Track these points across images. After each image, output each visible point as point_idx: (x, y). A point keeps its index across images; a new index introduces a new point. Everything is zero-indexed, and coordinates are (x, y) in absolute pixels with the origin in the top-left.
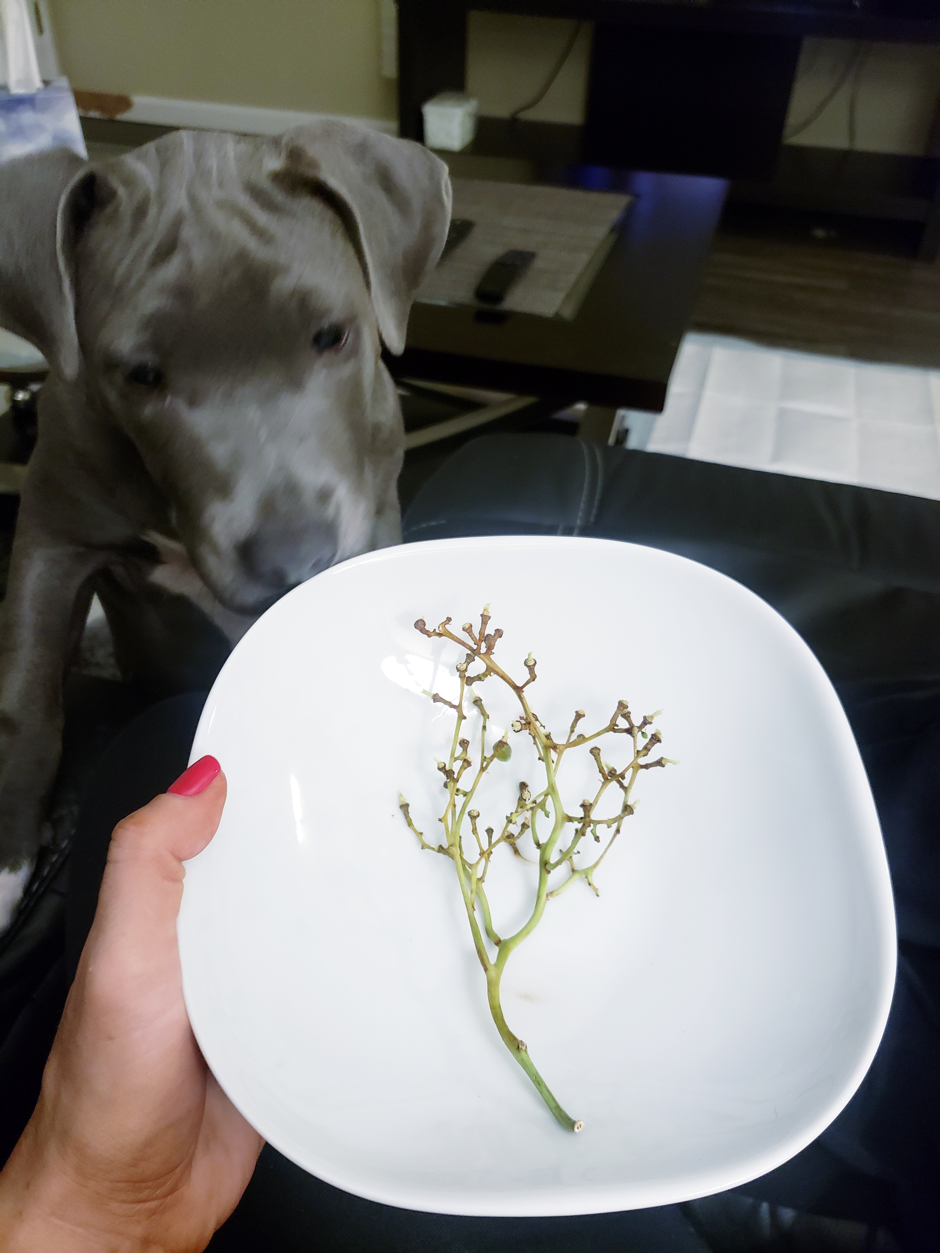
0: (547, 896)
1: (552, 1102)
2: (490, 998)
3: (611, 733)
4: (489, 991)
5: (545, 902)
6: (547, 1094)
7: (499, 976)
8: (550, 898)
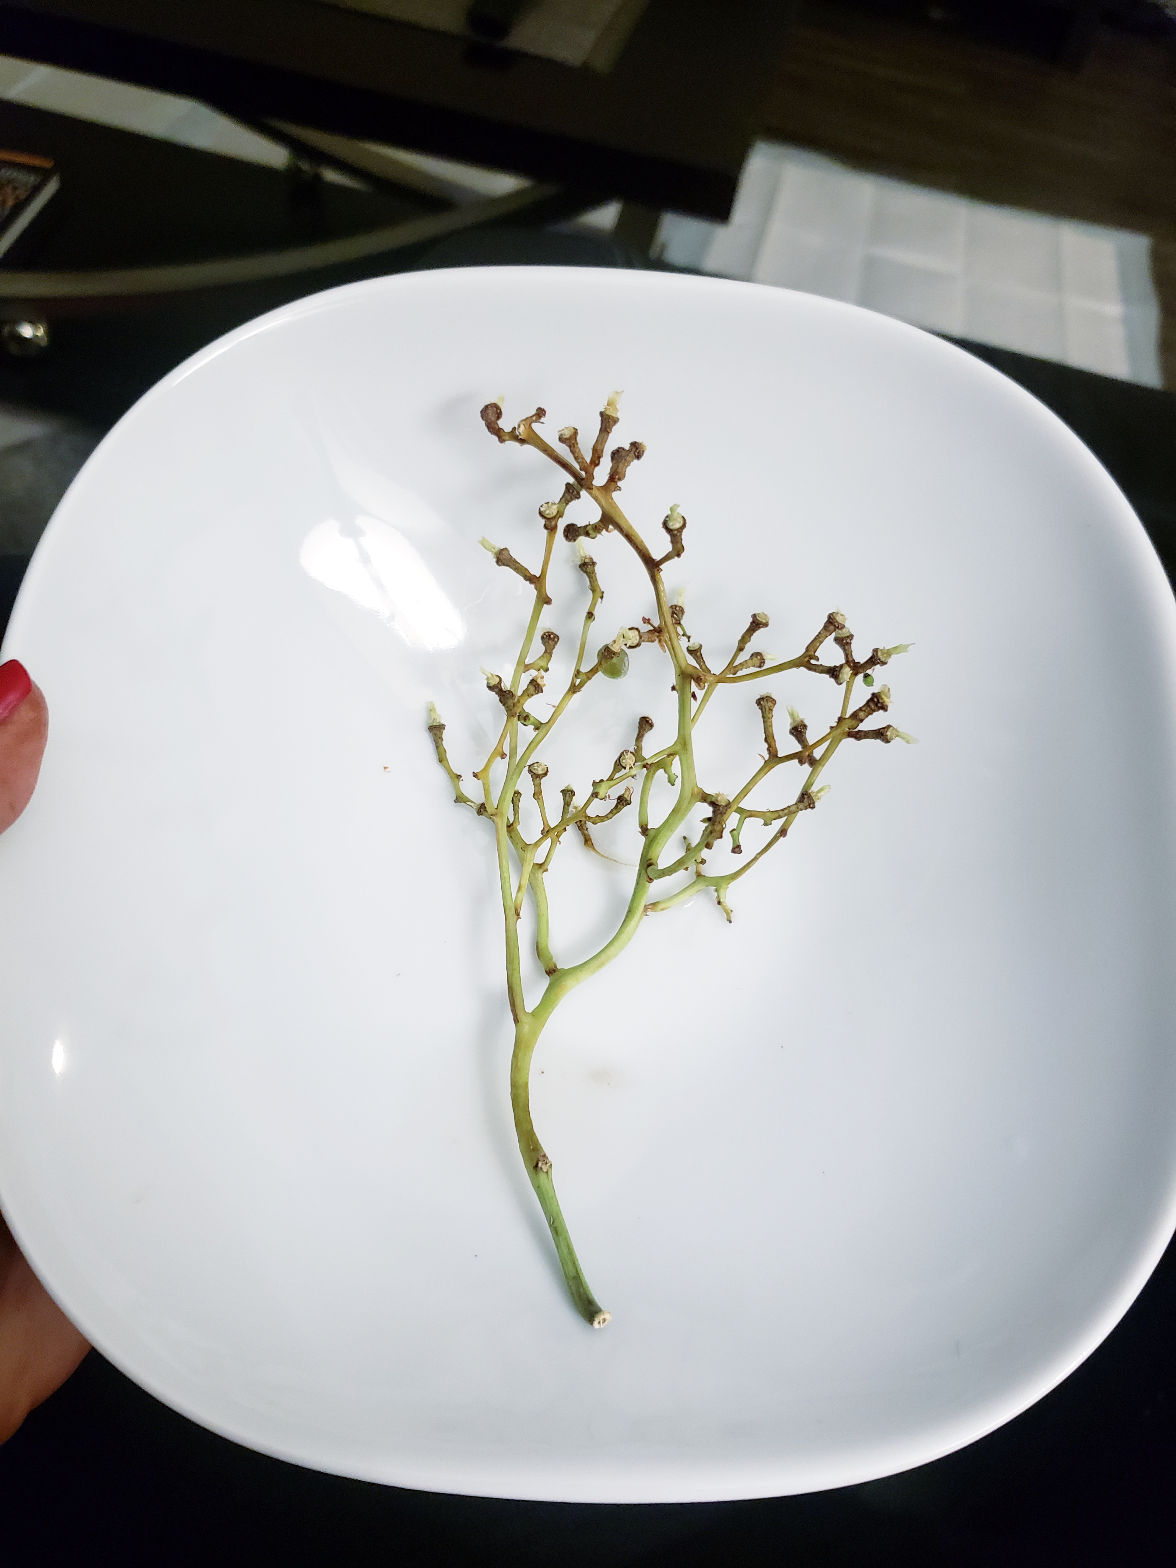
0: (646, 908)
1: (571, 1267)
2: (513, 1070)
3: (803, 669)
4: (515, 1056)
5: (641, 918)
6: (565, 1251)
7: (535, 1034)
8: (649, 913)
